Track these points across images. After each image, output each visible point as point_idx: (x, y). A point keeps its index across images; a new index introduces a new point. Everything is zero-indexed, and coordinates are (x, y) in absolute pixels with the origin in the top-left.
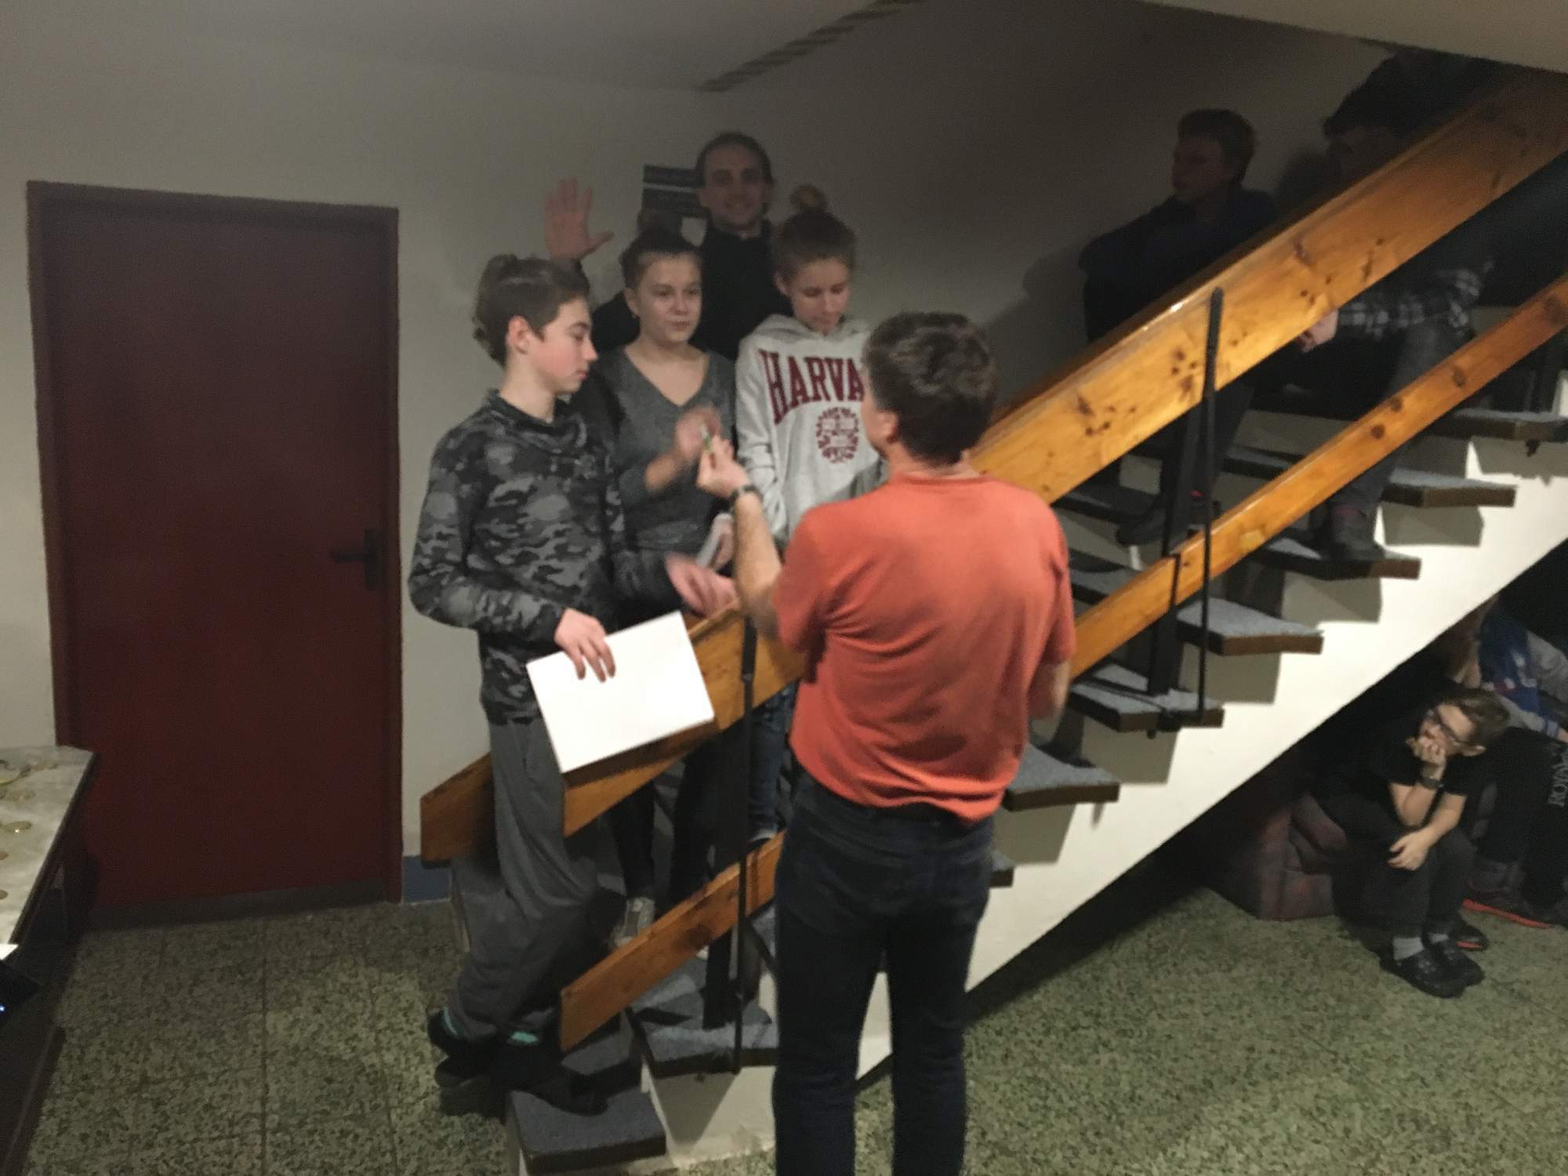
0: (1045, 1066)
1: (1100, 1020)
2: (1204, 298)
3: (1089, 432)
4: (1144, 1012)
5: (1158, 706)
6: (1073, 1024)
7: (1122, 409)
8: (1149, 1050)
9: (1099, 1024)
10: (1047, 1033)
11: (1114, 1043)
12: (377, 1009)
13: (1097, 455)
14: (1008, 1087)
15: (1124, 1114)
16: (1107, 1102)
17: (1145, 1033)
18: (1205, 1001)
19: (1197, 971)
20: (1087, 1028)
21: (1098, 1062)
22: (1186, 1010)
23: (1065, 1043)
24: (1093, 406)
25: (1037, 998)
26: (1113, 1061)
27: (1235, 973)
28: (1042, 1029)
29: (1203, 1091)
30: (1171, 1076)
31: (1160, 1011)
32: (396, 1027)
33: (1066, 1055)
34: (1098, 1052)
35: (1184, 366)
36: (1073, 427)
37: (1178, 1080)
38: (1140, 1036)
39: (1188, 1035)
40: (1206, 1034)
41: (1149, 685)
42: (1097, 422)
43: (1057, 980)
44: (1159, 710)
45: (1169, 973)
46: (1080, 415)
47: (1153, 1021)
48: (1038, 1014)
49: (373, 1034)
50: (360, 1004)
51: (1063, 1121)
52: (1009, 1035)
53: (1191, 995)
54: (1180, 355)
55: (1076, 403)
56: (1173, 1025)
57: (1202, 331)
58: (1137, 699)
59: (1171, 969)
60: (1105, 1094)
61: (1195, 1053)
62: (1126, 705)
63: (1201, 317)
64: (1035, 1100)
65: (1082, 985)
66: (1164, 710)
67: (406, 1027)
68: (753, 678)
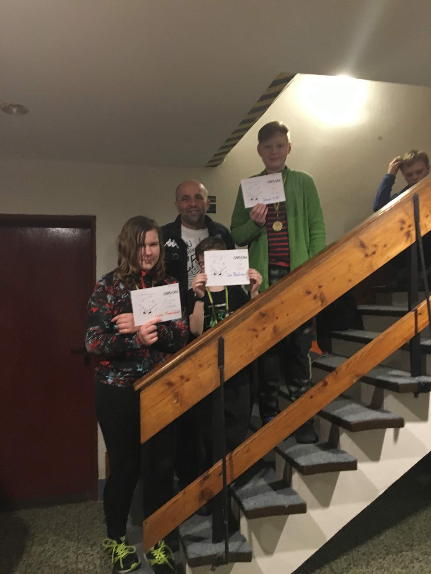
2: (410, 198)
3: (366, 255)
7: (380, 246)
13: (371, 265)
24: (366, 245)
35: (406, 226)
36: (358, 254)
41: (412, 374)
42: (370, 251)
46: (361, 249)
54: (403, 222)
55: (359, 244)
57: (411, 212)
58: (407, 379)
63: (410, 206)
68: (223, 367)
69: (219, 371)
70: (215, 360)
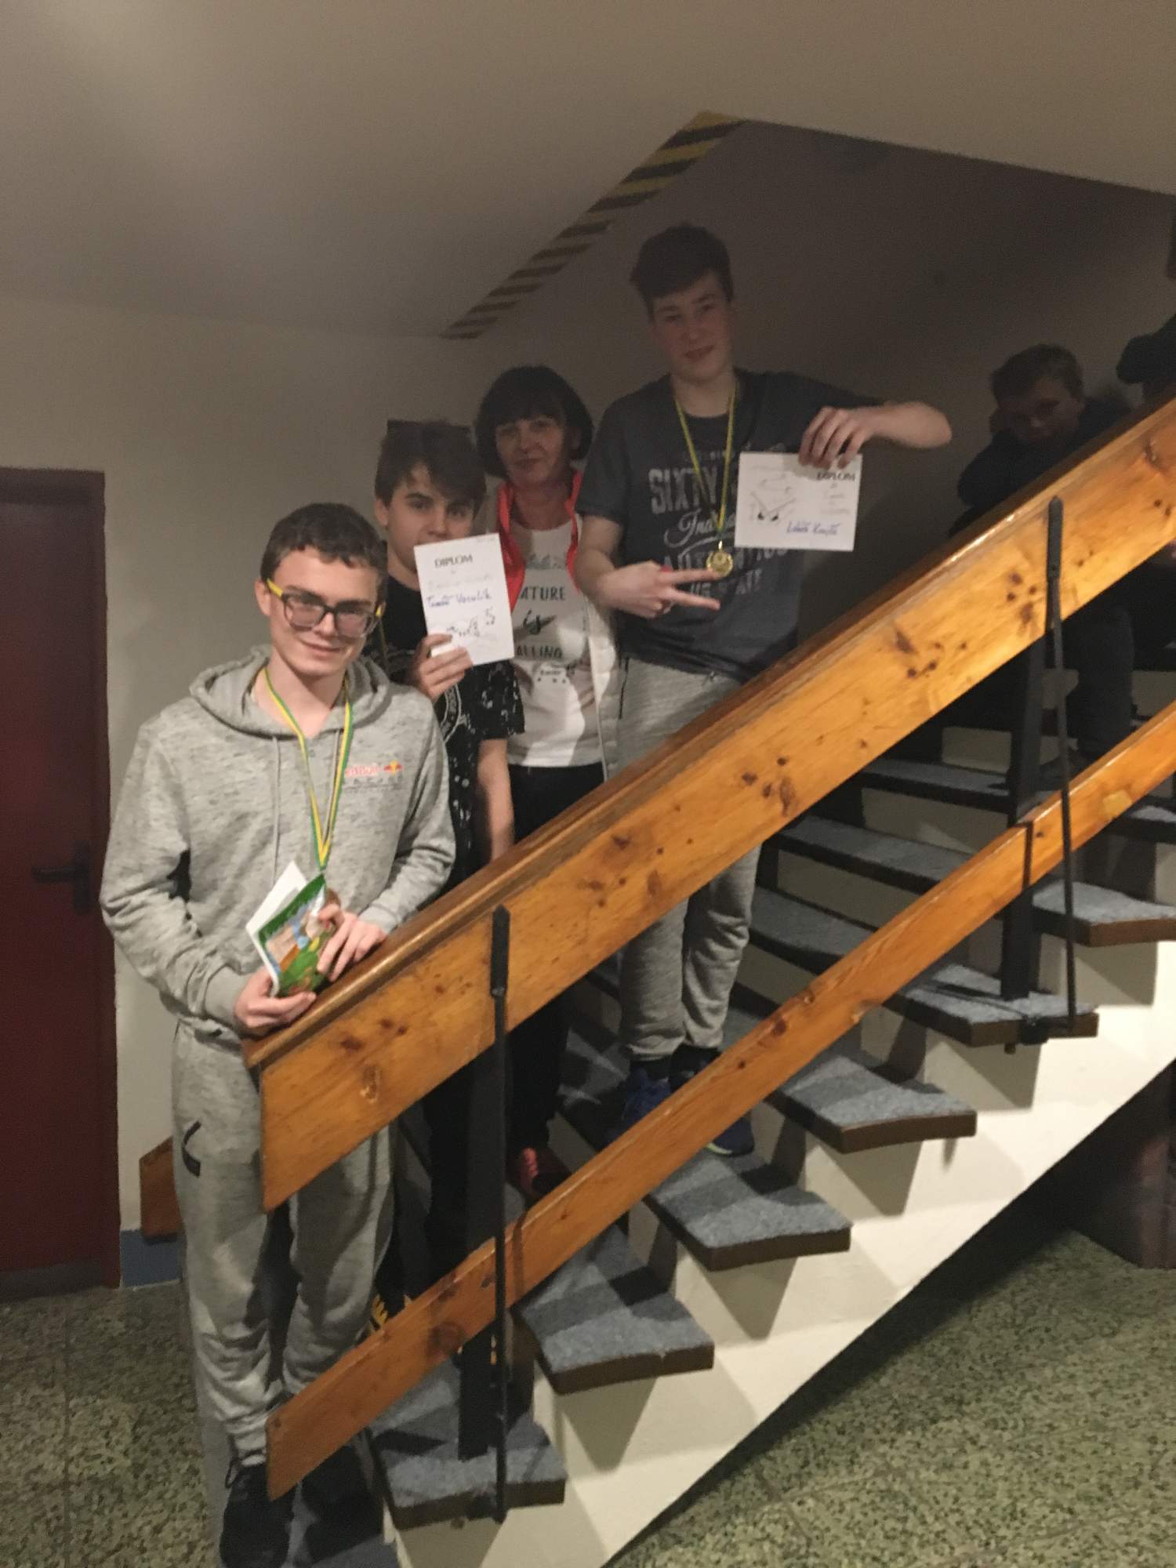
0: (901, 1473)
1: (965, 1408)
2: (1039, 510)
3: (912, 673)
4: (1017, 1394)
5: (1018, 1012)
6: (931, 1414)
7: (950, 646)
8: (1028, 1447)
9: (963, 1414)
10: (900, 1429)
11: (984, 1439)
12: (72, 1429)
13: (923, 701)
14: (857, 1505)
15: (1004, 1538)
16: (982, 1521)
17: (1021, 1424)
18: (1090, 1377)
19: (1075, 1337)
20: (950, 1419)
21: (966, 1466)
22: (1067, 1390)
23: (923, 1441)
24: (914, 642)
25: (884, 1381)
26: (985, 1463)
27: (1120, 1339)
28: (894, 1424)
29: (1100, 1500)
30: (1058, 1481)
31: (1036, 1392)
32: (92, 1453)
33: (926, 1458)
34: (965, 1452)
35: (1021, 591)
36: (892, 668)
37: (1068, 1485)
38: (1015, 1427)
39: (1073, 1423)
40: (1096, 1421)
41: (1003, 988)
42: (920, 662)
43: (908, 1356)
44: (1019, 1017)
45: (1042, 1341)
46: (899, 654)
47: (1028, 1406)
48: (890, 1403)
49: (63, 1463)
50: (52, 1423)
51: (930, 1549)
52: (854, 1434)
53: (1072, 1370)
54: (1016, 579)
55: (894, 640)
56: (1054, 1411)
57: (1040, 549)
58: (990, 1004)
59: (1044, 1335)
60: (979, 1511)
61: (1085, 1447)
62: (978, 1013)
63: (1038, 532)
64: (890, 1524)
65: (939, 1363)
66: (1025, 1017)
67: (106, 1453)
68: (505, 992)
69: (493, 1002)
70: (483, 974)
